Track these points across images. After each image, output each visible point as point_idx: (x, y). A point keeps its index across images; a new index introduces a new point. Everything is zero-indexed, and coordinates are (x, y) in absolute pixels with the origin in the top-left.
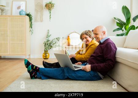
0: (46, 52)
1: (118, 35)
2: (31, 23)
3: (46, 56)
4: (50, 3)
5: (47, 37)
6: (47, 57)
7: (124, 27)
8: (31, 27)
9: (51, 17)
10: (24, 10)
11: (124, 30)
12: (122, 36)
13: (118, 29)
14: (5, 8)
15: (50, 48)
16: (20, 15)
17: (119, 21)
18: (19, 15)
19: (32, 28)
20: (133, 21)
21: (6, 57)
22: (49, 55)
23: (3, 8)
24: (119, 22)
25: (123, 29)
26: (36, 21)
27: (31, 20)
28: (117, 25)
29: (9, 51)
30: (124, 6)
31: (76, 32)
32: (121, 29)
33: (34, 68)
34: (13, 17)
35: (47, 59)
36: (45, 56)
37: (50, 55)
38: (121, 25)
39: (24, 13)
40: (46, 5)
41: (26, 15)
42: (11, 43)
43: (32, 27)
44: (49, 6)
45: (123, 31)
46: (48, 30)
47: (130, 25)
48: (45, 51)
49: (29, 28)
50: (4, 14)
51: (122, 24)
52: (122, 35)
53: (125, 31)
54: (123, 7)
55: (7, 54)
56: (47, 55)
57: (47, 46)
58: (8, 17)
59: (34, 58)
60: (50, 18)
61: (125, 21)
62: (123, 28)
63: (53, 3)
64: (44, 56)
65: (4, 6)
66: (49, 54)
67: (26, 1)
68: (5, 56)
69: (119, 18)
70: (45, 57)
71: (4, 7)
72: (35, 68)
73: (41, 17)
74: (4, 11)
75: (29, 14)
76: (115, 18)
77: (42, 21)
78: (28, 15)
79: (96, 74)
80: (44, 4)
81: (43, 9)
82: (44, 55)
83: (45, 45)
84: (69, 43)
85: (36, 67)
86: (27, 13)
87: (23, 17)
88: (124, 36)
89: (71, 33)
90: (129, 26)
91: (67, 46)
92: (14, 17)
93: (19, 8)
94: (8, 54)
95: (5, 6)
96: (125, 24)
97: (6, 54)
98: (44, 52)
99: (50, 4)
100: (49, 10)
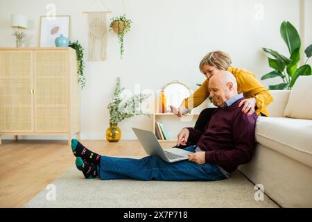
0: (113, 126)
1: (272, 88)
2: (81, 62)
3: (114, 135)
4: (121, 19)
5: (116, 94)
6: (116, 138)
7: (285, 70)
8: (81, 71)
9: (123, 49)
10: (66, 36)
11: (287, 75)
12: (282, 89)
13: (272, 74)
14: (25, 32)
15: (123, 119)
16: (57, 46)
17: (274, 55)
18: (54, 45)
19: (82, 73)
20: (305, 55)
21: (28, 138)
22: (120, 134)
23: (20, 31)
24: (274, 58)
25: (283, 73)
26: (91, 58)
27: (79, 56)
28: (270, 66)
29: (32, 125)
30: (284, 22)
31: (178, 83)
32: (279, 73)
33: (91, 157)
34: (41, 51)
35: (117, 141)
36: (111, 134)
37: (123, 133)
38: (279, 64)
39: (64, 42)
40: (113, 25)
41: (70, 46)
42: (38, 108)
43: (84, 71)
44: (119, 26)
45: (283, 77)
46: (118, 79)
47: (299, 65)
48: (111, 124)
49: (77, 74)
50: (23, 46)
51: (281, 63)
52: (281, 87)
53: (288, 79)
54: (283, 24)
55: (29, 131)
56: (117, 132)
57: (116, 113)
58: (32, 51)
59: (88, 140)
60: (122, 51)
61: (287, 55)
62: (285, 72)
63: (127, 18)
64: (109, 135)
65: (22, 28)
66: (120, 131)
67: (70, 16)
68: (26, 136)
69: (274, 50)
70: (112, 137)
71: (23, 30)
72: (93, 156)
73: (102, 51)
74: (23, 39)
75: (76, 45)
76: (265, 50)
77: (103, 59)
78: (74, 46)
79: (215, 170)
80: (109, 23)
81: (105, 32)
82: (109, 132)
83: (112, 110)
84: (163, 105)
85: (95, 155)
86: (72, 42)
87: (64, 51)
88: (285, 90)
89: (168, 84)
90: (298, 67)
91: (160, 112)
92: (44, 51)
93: (55, 30)
94: (32, 131)
95: (24, 28)
96: (287, 62)
97: (26, 131)
98: (109, 126)
99: (120, 21)
100: (119, 34)
